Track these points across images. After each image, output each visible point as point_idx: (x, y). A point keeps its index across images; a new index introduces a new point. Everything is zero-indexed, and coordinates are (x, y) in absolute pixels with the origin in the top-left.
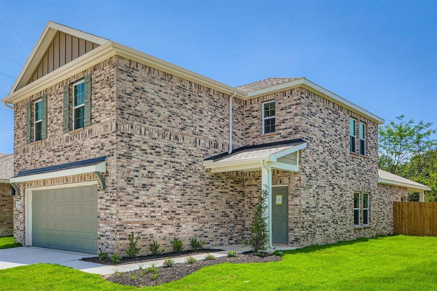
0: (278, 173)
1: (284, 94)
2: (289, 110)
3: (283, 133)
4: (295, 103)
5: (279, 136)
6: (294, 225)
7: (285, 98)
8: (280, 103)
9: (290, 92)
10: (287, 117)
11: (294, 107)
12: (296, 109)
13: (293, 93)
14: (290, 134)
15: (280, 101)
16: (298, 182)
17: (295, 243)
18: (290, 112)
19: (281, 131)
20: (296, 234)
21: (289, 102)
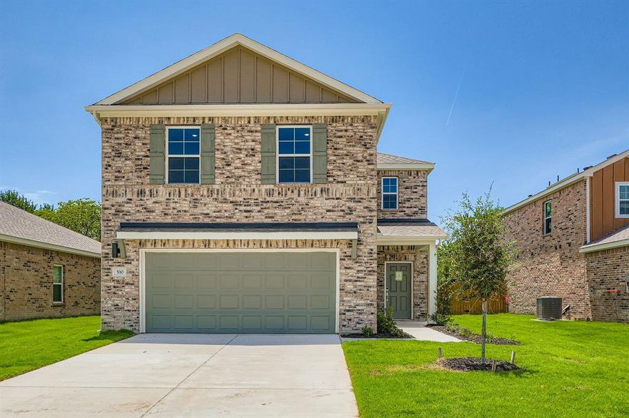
0: (402, 250)
1: (410, 173)
2: (415, 190)
3: (408, 211)
4: (421, 184)
5: (403, 213)
6: (421, 300)
7: (410, 177)
8: (404, 182)
9: (416, 173)
10: (412, 197)
11: (420, 188)
12: (422, 190)
13: (419, 175)
14: (416, 213)
15: (405, 179)
16: (425, 260)
17: (421, 318)
18: (416, 192)
19: (405, 209)
20: (422, 309)
21: (415, 182)
